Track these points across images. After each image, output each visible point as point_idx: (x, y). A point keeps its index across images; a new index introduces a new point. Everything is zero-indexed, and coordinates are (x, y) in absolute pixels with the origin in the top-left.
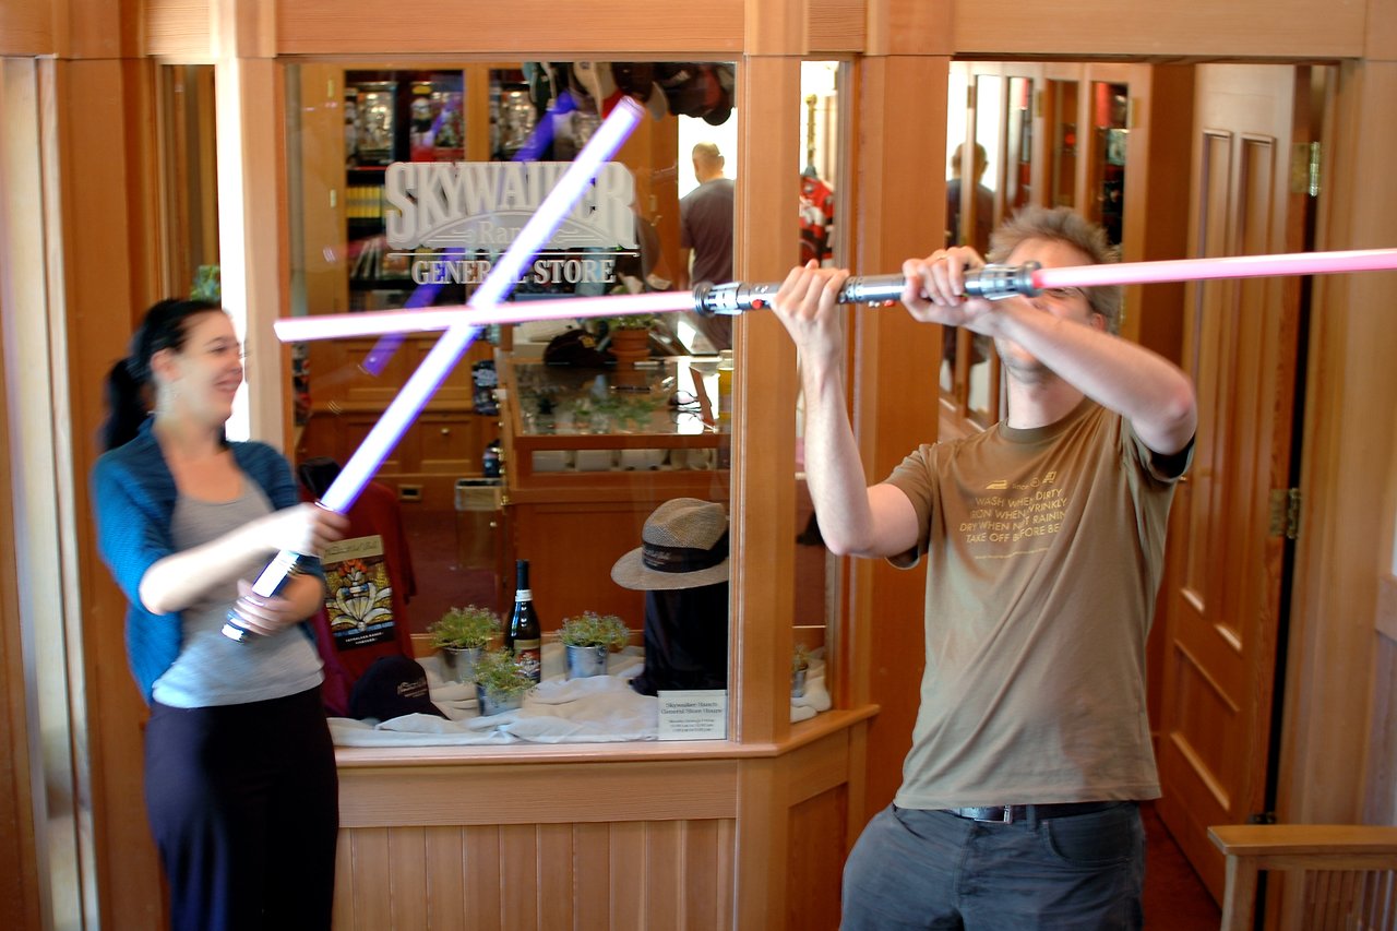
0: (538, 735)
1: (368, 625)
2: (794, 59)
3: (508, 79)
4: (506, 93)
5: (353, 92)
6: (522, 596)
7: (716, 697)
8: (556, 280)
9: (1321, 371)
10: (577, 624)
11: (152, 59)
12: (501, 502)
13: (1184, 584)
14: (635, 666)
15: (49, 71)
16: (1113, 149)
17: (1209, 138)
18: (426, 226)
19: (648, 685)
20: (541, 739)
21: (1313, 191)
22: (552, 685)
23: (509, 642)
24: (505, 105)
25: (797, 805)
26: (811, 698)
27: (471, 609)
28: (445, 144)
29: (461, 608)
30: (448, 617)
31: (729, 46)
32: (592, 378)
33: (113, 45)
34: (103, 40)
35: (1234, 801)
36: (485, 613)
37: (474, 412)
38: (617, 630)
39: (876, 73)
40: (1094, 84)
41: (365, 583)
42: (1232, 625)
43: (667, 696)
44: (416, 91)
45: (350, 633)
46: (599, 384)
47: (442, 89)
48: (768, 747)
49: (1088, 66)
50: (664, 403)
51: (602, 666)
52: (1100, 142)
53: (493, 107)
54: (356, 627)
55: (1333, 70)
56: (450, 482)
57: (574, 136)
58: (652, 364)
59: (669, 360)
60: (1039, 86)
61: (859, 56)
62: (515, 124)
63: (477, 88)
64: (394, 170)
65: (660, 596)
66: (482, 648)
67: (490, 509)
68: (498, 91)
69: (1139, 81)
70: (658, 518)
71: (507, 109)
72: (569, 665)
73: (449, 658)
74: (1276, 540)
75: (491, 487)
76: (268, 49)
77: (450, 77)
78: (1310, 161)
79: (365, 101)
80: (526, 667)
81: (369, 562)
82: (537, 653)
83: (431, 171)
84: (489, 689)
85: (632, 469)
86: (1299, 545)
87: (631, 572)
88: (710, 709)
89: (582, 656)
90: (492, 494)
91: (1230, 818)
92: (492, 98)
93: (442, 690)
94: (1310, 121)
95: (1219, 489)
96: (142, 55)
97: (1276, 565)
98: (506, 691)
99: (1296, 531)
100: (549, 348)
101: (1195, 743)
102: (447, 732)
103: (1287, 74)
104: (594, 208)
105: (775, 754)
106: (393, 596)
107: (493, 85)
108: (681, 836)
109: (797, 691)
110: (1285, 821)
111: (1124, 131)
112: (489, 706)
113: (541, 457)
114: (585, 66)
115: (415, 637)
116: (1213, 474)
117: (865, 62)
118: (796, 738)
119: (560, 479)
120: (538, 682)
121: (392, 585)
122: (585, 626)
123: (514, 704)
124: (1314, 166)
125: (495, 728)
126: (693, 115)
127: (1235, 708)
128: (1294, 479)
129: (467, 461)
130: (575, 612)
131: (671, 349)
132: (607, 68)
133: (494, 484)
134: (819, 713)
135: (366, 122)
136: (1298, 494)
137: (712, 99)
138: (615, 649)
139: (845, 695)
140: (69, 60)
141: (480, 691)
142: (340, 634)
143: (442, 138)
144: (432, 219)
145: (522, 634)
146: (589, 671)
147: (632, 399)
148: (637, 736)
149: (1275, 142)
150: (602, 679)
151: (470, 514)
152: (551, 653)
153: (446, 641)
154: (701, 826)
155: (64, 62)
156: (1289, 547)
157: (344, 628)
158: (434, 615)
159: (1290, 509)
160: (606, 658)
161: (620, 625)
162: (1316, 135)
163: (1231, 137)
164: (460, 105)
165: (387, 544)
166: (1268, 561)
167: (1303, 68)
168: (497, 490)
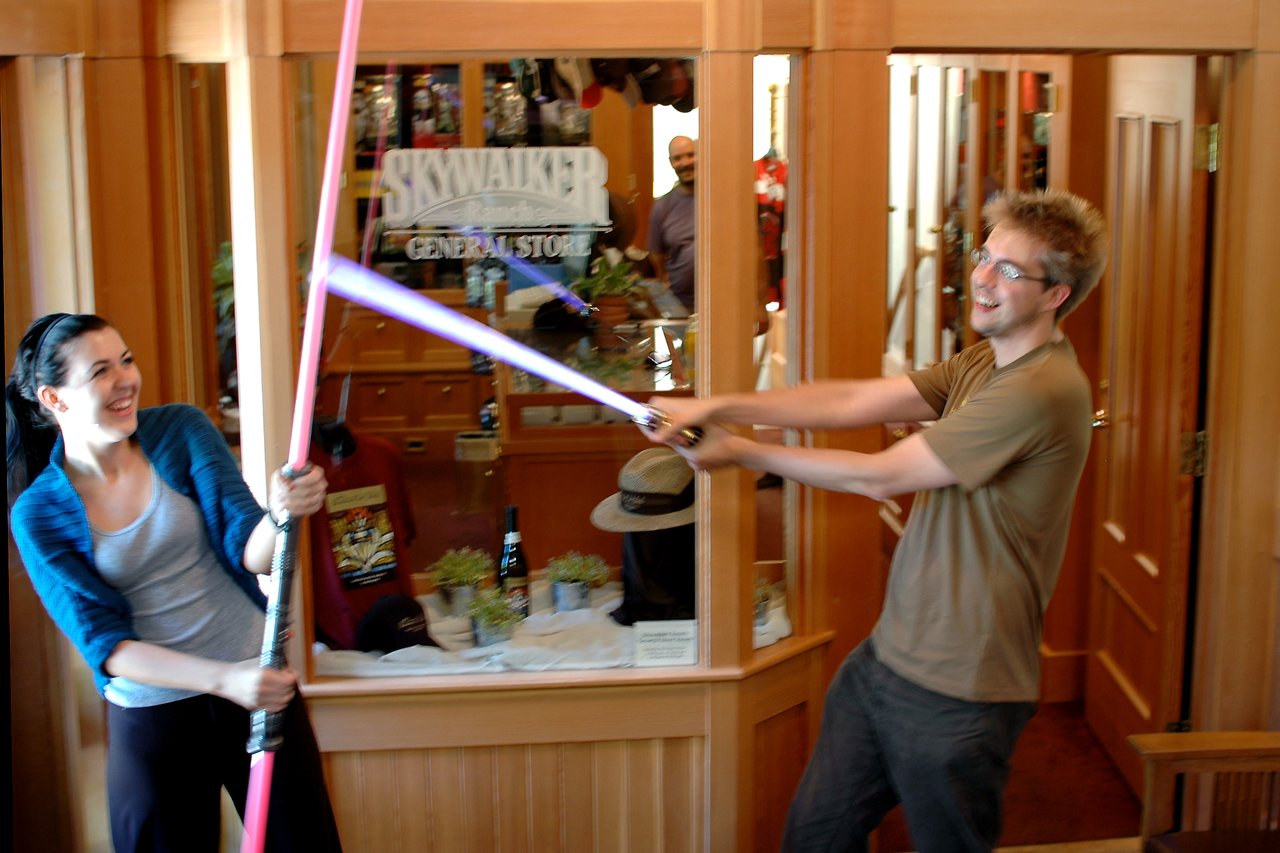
0: (527, 664)
1: (373, 566)
2: (748, 54)
3: (499, 72)
4: (498, 85)
5: (361, 85)
6: (511, 538)
7: (686, 627)
8: (537, 254)
9: (1223, 327)
10: (561, 563)
11: (170, 58)
12: (494, 452)
13: (1106, 519)
14: (614, 599)
15: (76, 68)
16: (1038, 131)
17: (1122, 121)
18: (419, 208)
19: (626, 616)
20: (528, 667)
21: (1213, 167)
22: (539, 619)
23: (500, 581)
24: (498, 95)
25: (762, 723)
26: (773, 627)
27: (465, 551)
28: (443, 131)
29: (458, 549)
30: (444, 559)
31: (690, 42)
32: (576, 341)
33: (135, 45)
34: (125, 41)
35: (1154, 711)
36: (478, 554)
37: (471, 371)
38: (598, 568)
39: (821, 65)
40: (1021, 74)
41: (369, 528)
42: (1149, 554)
43: (642, 627)
44: (418, 83)
45: (355, 574)
46: (584, 345)
47: (442, 82)
48: (735, 672)
49: (1016, 58)
50: (641, 362)
51: (584, 600)
52: (1027, 125)
53: (486, 97)
54: (360, 569)
55: (1228, 60)
56: (451, 436)
57: (559, 123)
58: (630, 327)
59: (646, 323)
60: (973, 75)
61: (807, 51)
62: (507, 112)
63: (472, 80)
64: (392, 157)
65: (636, 536)
66: (477, 586)
67: (486, 459)
68: (491, 83)
69: (1060, 70)
70: (634, 466)
71: (499, 99)
72: (554, 600)
73: (446, 595)
74: (1186, 478)
75: (487, 440)
76: (275, 48)
77: (448, 71)
78: (1208, 142)
79: (371, 93)
80: (515, 602)
81: (373, 510)
82: (525, 590)
83: (424, 157)
84: (482, 622)
85: (610, 422)
86: (1207, 482)
87: (608, 515)
88: (682, 638)
89: (566, 591)
90: (486, 446)
91: (1150, 727)
92: (487, 89)
93: (440, 624)
94: (1208, 105)
95: (1136, 432)
96: (161, 53)
97: (1186, 500)
98: (496, 625)
99: (1202, 470)
100: (538, 313)
101: (1118, 659)
102: (445, 662)
103: (1188, 64)
104: (570, 190)
105: (740, 678)
106: (395, 540)
107: (486, 78)
108: (657, 753)
109: (758, 621)
110: (1199, 729)
111: (1047, 115)
112: (482, 639)
113: (530, 413)
114: (566, 61)
115: (417, 577)
116: (1130, 419)
117: (813, 57)
118: (759, 662)
119: (545, 432)
120: (527, 616)
121: (394, 529)
122: (569, 564)
123: (504, 636)
124: (1214, 146)
125: (486, 657)
126: (665, 103)
127: (1153, 627)
128: (1201, 423)
129: (465, 416)
130: (559, 552)
131: (646, 313)
132: (586, 63)
133: (492, 436)
134: (781, 639)
135: (372, 112)
136: (1205, 436)
137: (680, 89)
138: (596, 585)
139: (802, 623)
140: (95, 59)
141: (474, 625)
142: (345, 576)
143: (441, 126)
144: (425, 201)
145: (513, 572)
146: (574, 604)
147: (613, 359)
148: (616, 663)
149: (1178, 125)
150: (584, 613)
151: (469, 465)
152: (539, 589)
153: (444, 580)
154: (674, 743)
155: (90, 61)
156: (1198, 483)
157: (350, 570)
158: (432, 556)
159: (1197, 450)
160: (587, 592)
161: (601, 562)
162: (1214, 118)
163: (1140, 119)
164: (457, 95)
165: (389, 492)
166: (1180, 496)
167: (1202, 58)
168: (493, 442)
